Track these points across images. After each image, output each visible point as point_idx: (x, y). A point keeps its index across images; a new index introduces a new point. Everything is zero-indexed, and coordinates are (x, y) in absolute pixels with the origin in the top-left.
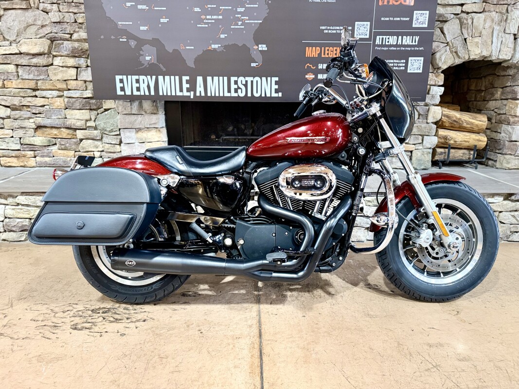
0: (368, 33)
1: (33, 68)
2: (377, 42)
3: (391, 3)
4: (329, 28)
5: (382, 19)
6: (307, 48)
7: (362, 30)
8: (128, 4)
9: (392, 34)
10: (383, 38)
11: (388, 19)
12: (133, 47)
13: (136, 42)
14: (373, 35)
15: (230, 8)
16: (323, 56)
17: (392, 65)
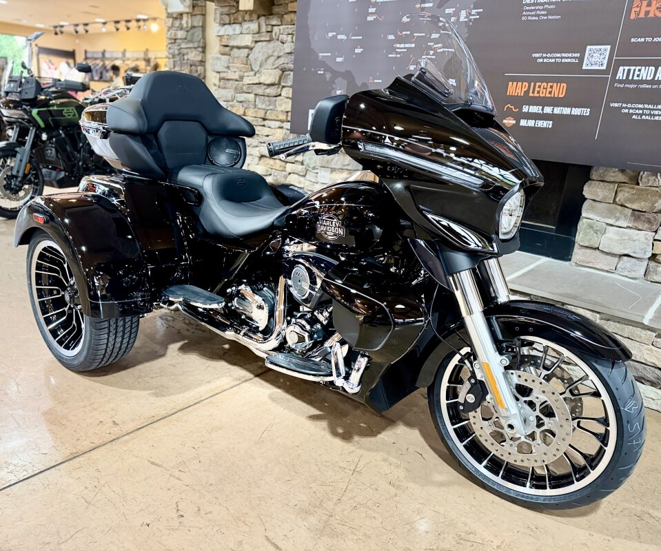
0: (605, 62)
1: (267, 98)
2: (620, 75)
3: (651, 15)
4: (545, 55)
5: (633, 40)
6: (510, 83)
7: (596, 57)
8: (330, 35)
9: (647, 64)
10: (629, 70)
11: (643, 40)
12: (328, 80)
13: (331, 75)
14: (614, 65)
15: (424, 34)
16: (531, 94)
17: (641, 112)
